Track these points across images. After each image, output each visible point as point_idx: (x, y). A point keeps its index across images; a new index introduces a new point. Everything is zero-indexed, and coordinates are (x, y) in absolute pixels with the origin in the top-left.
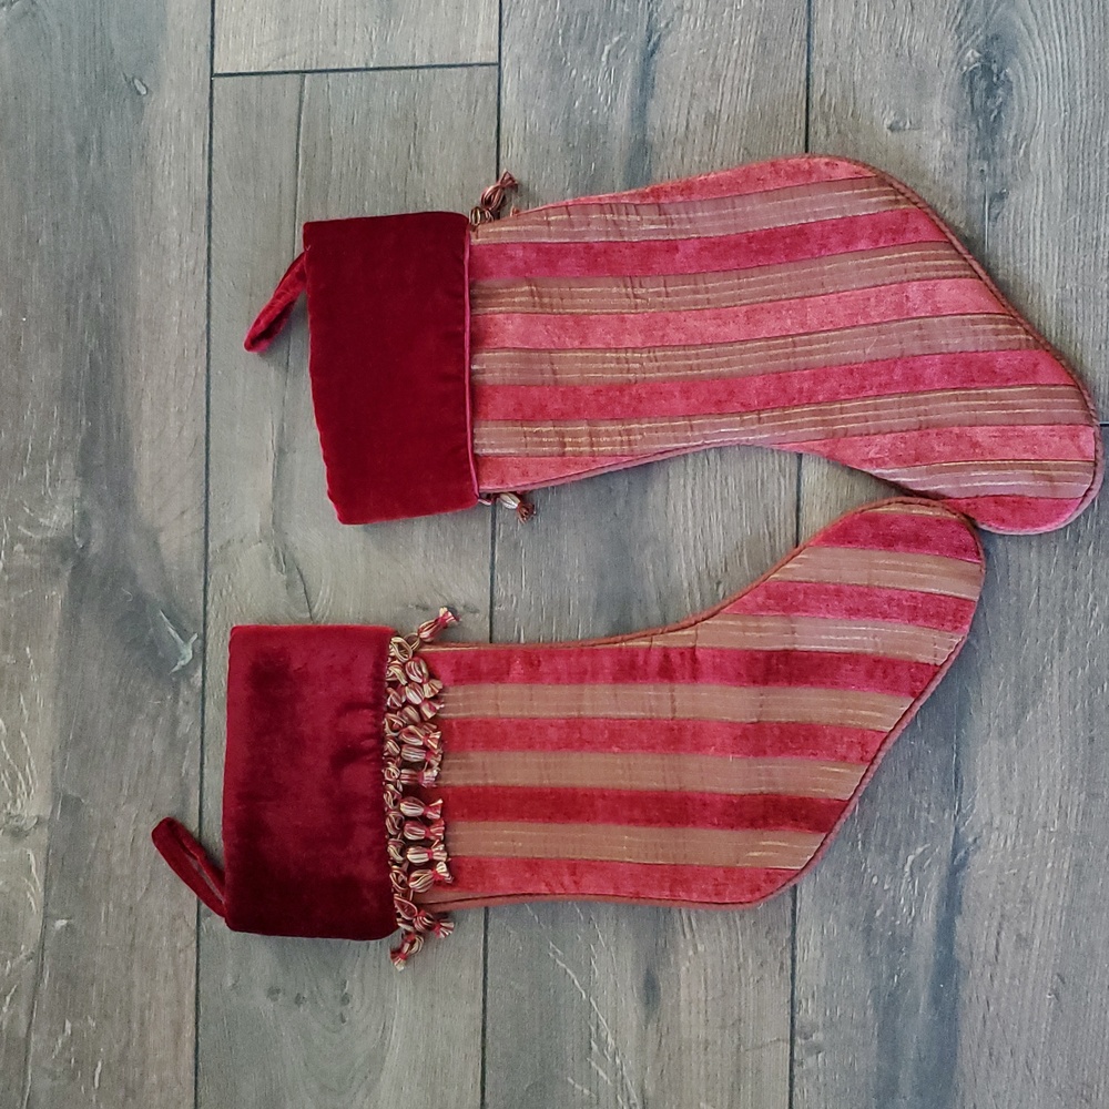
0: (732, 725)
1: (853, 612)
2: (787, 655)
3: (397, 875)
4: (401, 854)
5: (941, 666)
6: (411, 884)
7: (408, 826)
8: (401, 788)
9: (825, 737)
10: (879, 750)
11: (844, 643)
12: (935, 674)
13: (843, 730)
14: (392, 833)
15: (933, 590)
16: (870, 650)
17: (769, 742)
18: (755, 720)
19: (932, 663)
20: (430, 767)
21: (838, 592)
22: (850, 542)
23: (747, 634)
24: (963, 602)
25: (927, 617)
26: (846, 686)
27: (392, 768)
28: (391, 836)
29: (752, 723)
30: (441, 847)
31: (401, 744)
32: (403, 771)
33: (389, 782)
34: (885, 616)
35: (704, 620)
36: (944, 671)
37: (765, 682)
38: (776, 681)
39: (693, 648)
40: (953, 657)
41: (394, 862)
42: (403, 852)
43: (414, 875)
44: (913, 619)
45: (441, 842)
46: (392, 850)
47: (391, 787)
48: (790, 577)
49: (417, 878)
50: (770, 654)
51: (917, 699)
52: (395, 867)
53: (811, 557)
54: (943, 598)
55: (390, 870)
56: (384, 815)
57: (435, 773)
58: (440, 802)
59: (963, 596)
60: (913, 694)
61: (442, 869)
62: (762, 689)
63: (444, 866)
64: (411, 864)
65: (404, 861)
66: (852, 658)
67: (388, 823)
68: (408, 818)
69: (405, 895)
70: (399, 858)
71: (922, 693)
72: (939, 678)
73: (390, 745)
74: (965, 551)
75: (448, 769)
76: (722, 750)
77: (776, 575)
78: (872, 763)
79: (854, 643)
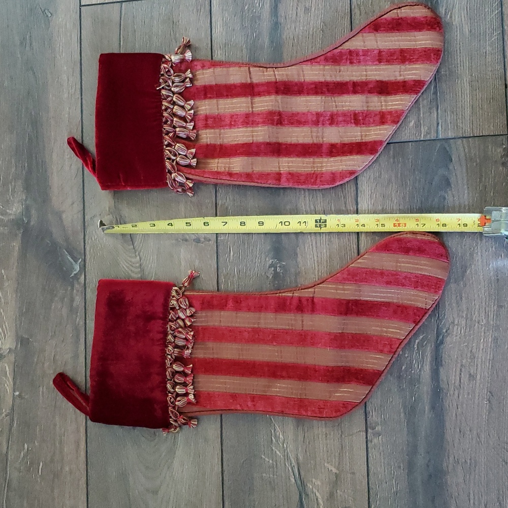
0: (330, 334)
1: (388, 283)
2: (357, 303)
3: (171, 398)
4: (173, 388)
5: (429, 309)
6: (177, 403)
7: (177, 376)
8: (174, 357)
9: (373, 341)
10: (398, 348)
11: (384, 297)
12: (426, 313)
13: (381, 338)
14: (169, 378)
15: (426, 274)
16: (395, 301)
17: (346, 342)
18: (340, 331)
19: (424, 308)
20: (188, 348)
21: (382, 274)
22: (388, 251)
23: (338, 292)
24: (440, 280)
25: (423, 286)
26: (384, 317)
27: (170, 348)
28: (168, 380)
29: (339, 333)
30: (192, 387)
31: (175, 337)
32: (175, 350)
33: (168, 354)
34: (403, 285)
35: (318, 284)
36: (430, 312)
37: (346, 314)
38: (351, 314)
39: (313, 298)
40: (434, 306)
41: (169, 392)
42: (174, 388)
43: (178, 399)
44: (416, 287)
45: (192, 385)
46: (169, 386)
47: (169, 357)
48: (359, 266)
49: (179, 401)
50: (348, 301)
51: (416, 325)
52: (170, 394)
53: (370, 257)
54: (430, 277)
55: (168, 396)
56: (165, 370)
57: (190, 351)
58: (191, 366)
59: (439, 277)
60: (414, 322)
61: (191, 397)
62: (344, 317)
63: (193, 396)
64: (177, 394)
65: (174, 392)
66: (387, 305)
67: (167, 373)
68: (177, 372)
69: (174, 408)
70: (172, 390)
71: (419, 322)
72: (427, 315)
73: (170, 337)
74: (442, 256)
75: (196, 350)
76: (325, 345)
77: (353, 265)
78: (394, 354)
79: (388, 297)
